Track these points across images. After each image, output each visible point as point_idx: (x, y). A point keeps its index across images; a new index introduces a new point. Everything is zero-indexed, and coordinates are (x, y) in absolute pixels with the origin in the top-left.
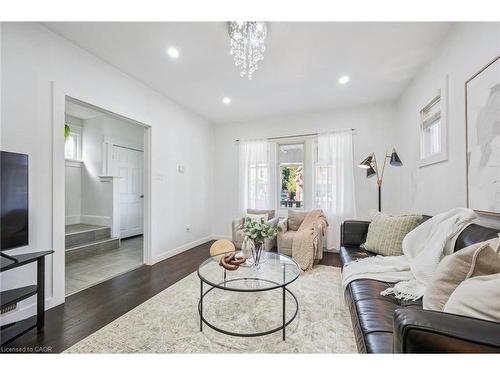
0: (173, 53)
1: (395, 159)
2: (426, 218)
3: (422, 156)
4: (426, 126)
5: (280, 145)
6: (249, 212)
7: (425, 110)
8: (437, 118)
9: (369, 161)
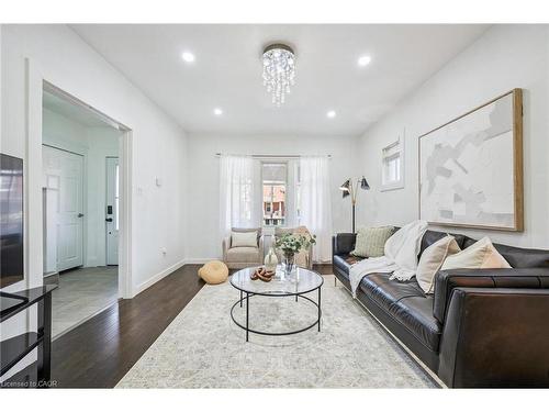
0: (188, 57)
1: (365, 184)
2: (397, 229)
3: (384, 183)
4: (387, 160)
5: (263, 163)
6: (233, 230)
7: (387, 149)
8: (396, 156)
9: (347, 184)
